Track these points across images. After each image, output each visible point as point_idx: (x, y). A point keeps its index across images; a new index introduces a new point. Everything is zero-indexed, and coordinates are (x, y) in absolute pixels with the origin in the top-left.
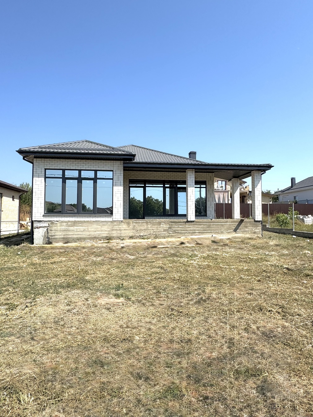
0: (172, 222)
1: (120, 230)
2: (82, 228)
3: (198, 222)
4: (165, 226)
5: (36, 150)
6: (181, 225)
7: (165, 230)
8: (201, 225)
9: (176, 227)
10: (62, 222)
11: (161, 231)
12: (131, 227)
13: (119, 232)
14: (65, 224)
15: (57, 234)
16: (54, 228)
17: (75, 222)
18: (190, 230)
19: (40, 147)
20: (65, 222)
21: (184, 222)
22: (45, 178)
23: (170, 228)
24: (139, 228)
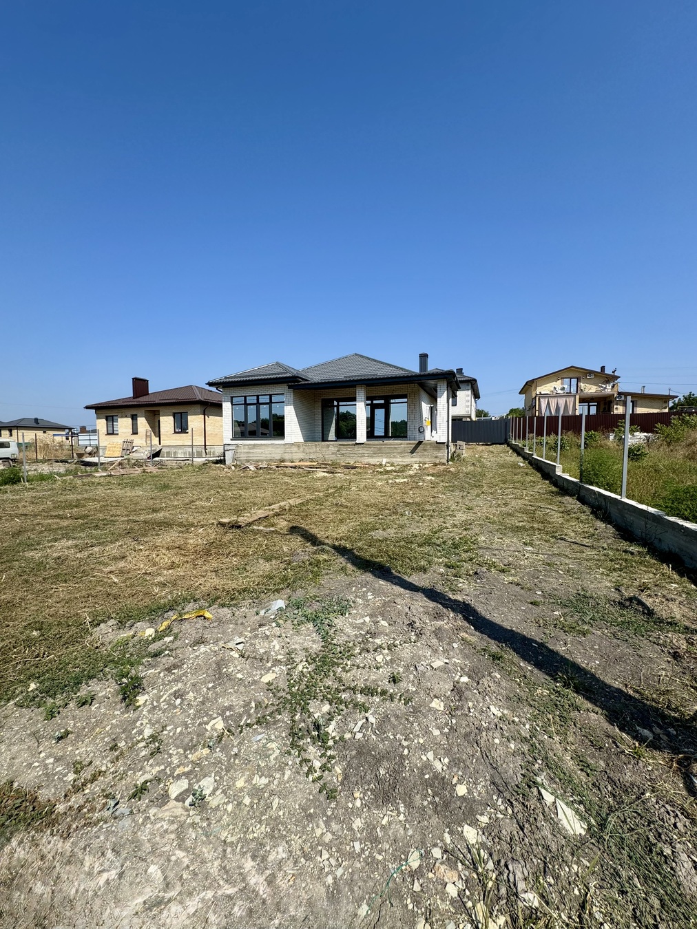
0: (340, 445)
1: (292, 453)
2: (260, 451)
3: (368, 445)
4: (333, 449)
5: (222, 381)
6: (349, 448)
7: (333, 454)
8: (371, 448)
9: (344, 450)
10: (245, 445)
11: (329, 454)
12: (301, 449)
13: (290, 455)
14: (247, 447)
15: (241, 456)
16: (239, 451)
17: (254, 445)
18: (359, 453)
19: (226, 378)
20: (247, 445)
21: (352, 445)
22: (232, 405)
23: (338, 451)
24: (308, 451)
